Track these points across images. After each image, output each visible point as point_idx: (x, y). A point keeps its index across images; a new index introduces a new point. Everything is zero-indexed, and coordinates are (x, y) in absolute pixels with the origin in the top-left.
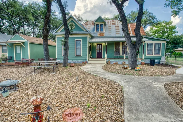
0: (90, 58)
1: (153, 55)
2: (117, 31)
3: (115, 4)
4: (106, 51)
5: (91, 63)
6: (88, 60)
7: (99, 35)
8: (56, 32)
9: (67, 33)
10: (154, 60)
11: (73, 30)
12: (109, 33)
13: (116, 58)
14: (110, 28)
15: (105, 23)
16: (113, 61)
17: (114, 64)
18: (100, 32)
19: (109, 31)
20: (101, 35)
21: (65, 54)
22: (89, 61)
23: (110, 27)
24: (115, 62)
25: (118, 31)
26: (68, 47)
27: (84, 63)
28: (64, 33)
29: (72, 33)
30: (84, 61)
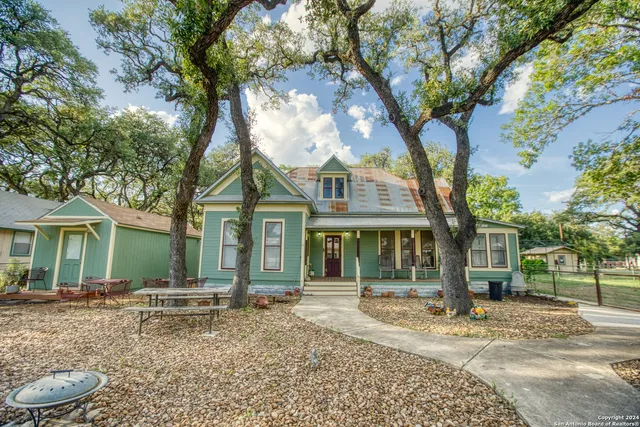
0: (309, 279)
1: (490, 269)
2: (383, 197)
3: (396, 125)
4: (358, 256)
5: (313, 293)
6: (302, 284)
7: (332, 207)
8: (207, 195)
9: (251, 198)
10: (500, 284)
11: (268, 191)
12: (361, 204)
13: (387, 278)
14: (363, 190)
15: (349, 175)
16: (379, 288)
17: (383, 296)
18: (334, 198)
19: (361, 198)
20: (338, 209)
21: (242, 263)
22: (305, 288)
23: (362, 188)
24: (385, 291)
25: (386, 197)
26: (252, 244)
27: (290, 294)
28: (240, 198)
29: (267, 199)
30: (291, 288)
